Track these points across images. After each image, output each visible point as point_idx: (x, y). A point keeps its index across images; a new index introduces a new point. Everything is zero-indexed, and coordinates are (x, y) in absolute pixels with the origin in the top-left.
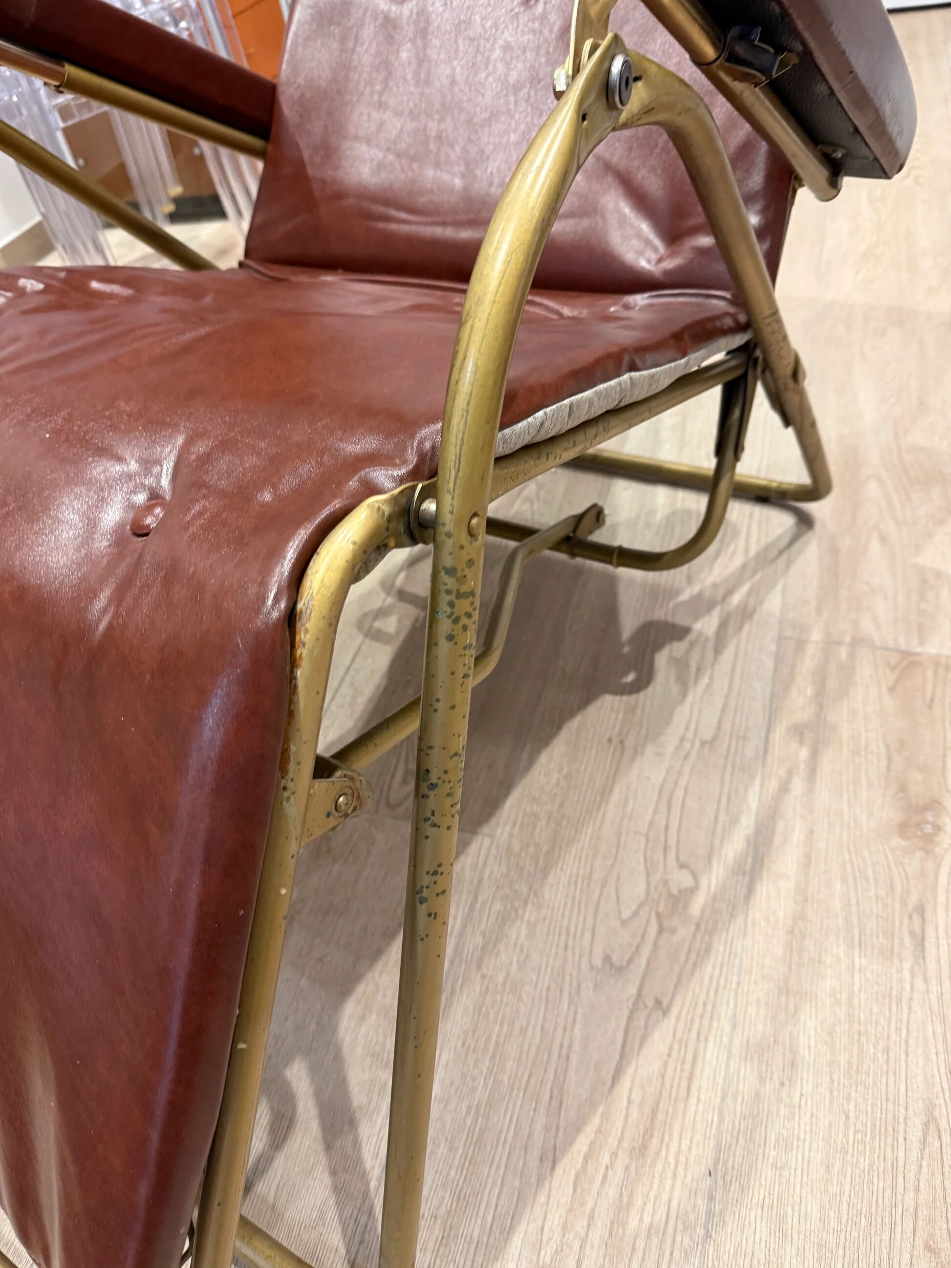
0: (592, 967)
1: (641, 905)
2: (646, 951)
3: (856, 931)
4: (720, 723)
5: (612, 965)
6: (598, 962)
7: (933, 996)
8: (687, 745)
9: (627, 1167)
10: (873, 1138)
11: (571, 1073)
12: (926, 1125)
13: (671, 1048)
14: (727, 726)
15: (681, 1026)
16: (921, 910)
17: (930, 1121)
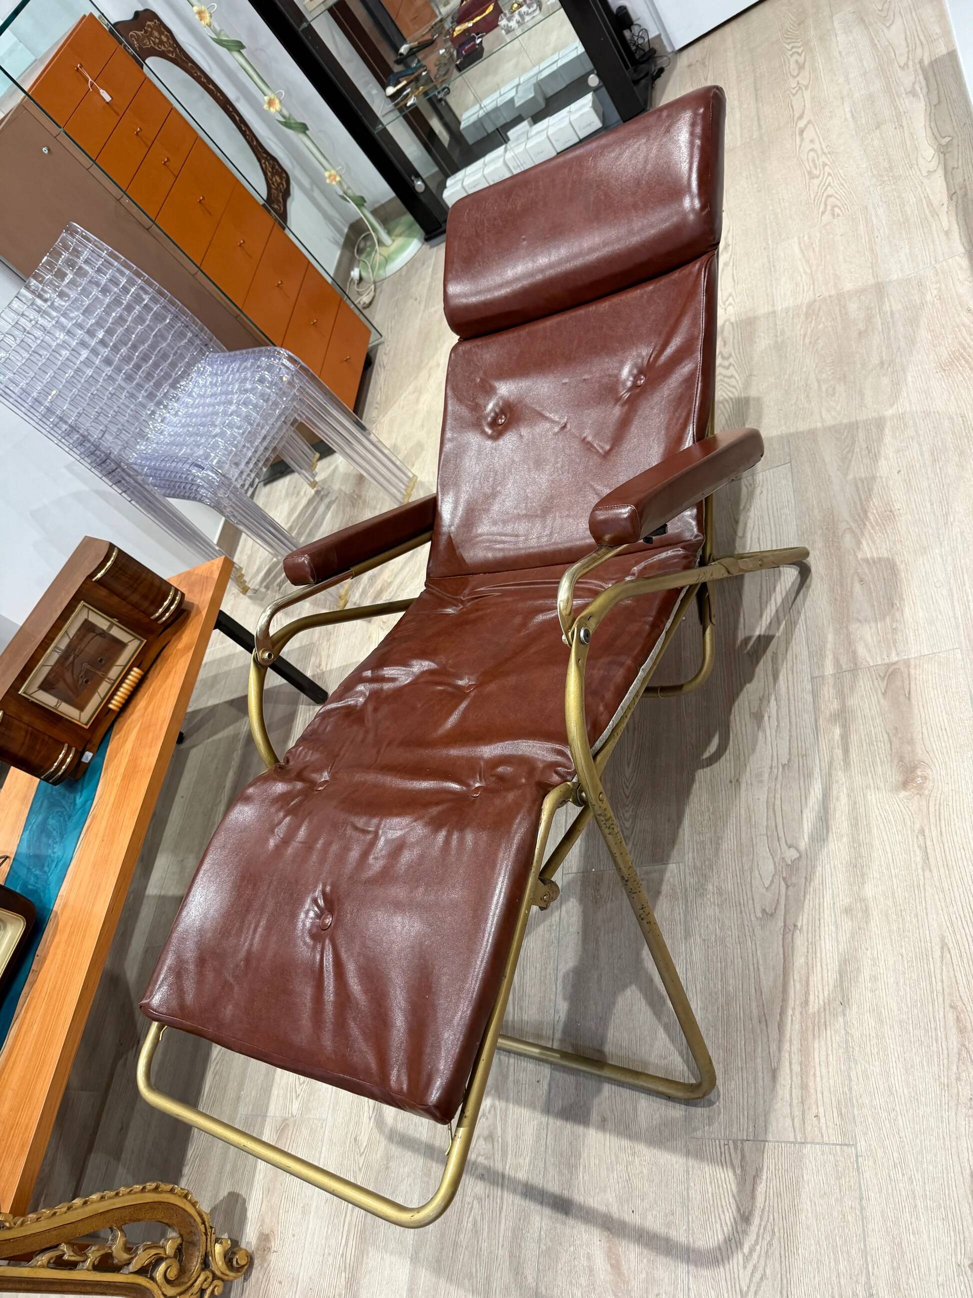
0: (757, 918)
1: (774, 875)
2: (782, 902)
3: (890, 855)
4: (790, 750)
5: (767, 914)
6: (759, 915)
7: (936, 878)
8: (775, 770)
9: (801, 1013)
10: (917, 963)
11: (762, 975)
12: (942, 948)
13: (808, 948)
14: (794, 751)
15: (810, 935)
16: (922, 831)
17: (944, 946)
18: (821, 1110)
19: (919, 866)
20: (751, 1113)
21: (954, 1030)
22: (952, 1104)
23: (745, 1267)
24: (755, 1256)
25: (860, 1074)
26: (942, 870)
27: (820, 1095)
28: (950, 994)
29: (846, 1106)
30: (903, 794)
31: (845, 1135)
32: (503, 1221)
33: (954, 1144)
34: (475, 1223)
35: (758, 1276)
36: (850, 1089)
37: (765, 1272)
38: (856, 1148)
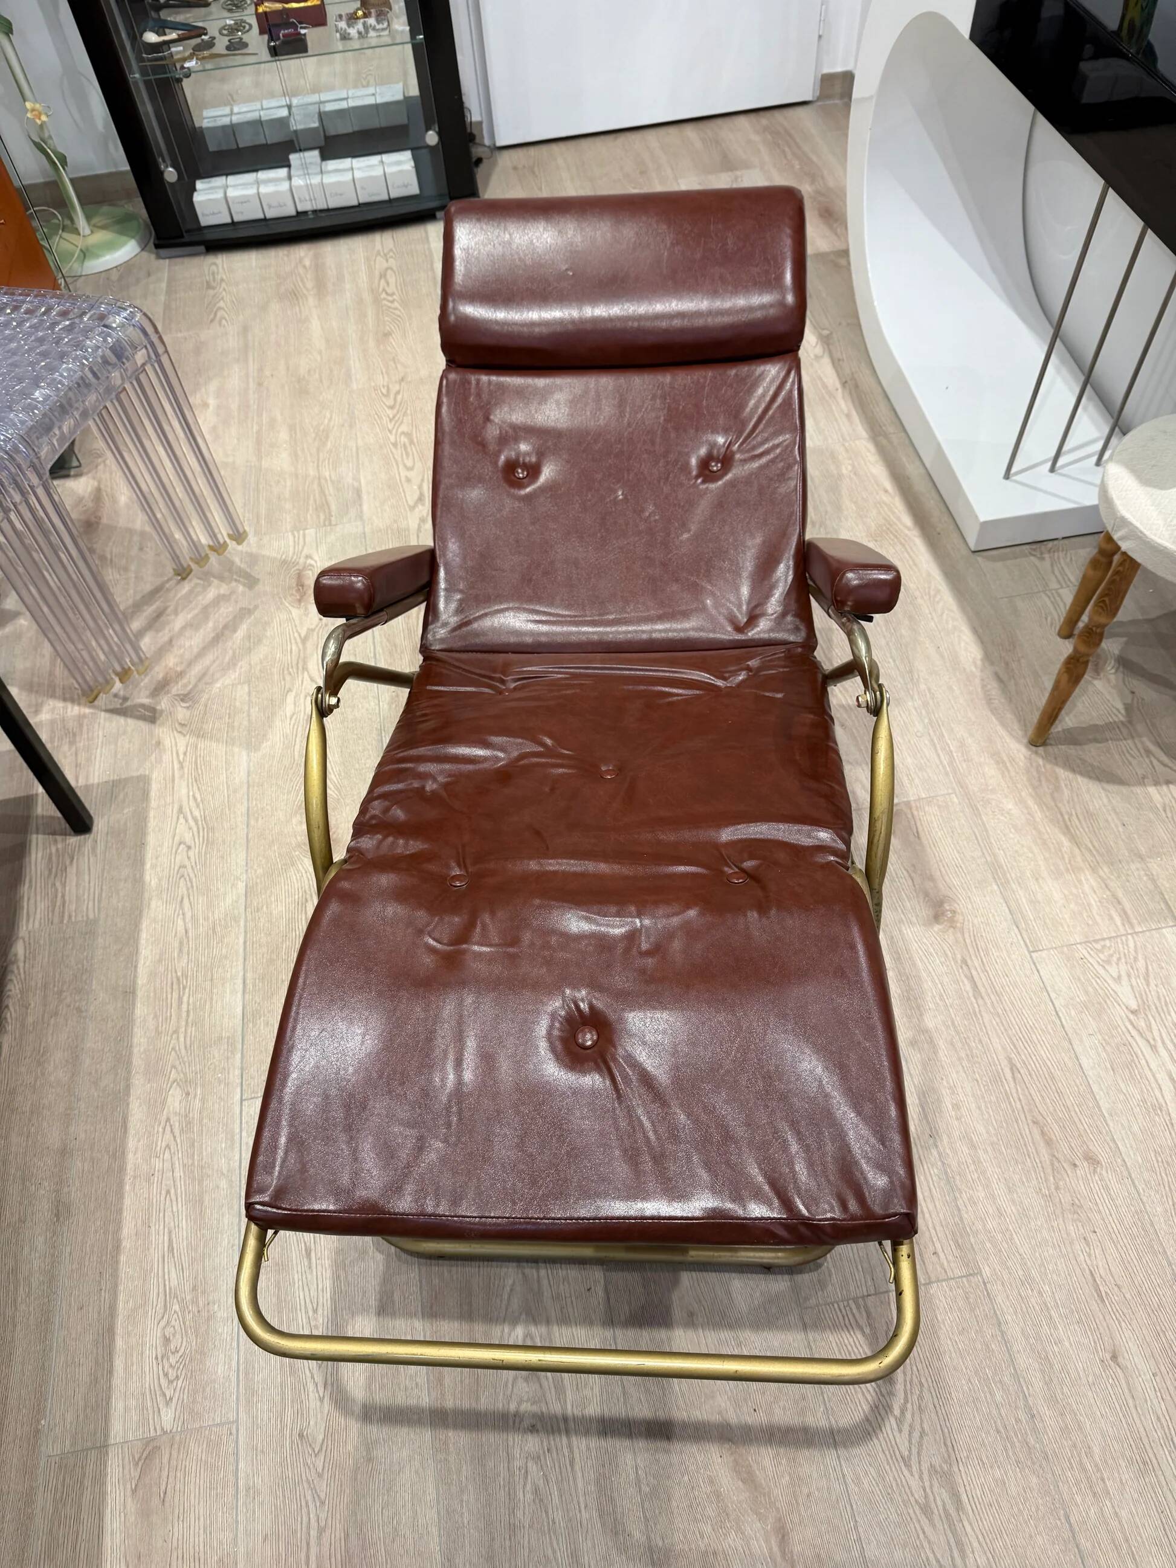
7: (989, 1004)
10: (992, 1086)
12: (1012, 1069)
16: (964, 961)
17: (1013, 1067)
18: (938, 1245)
19: (971, 994)
20: (866, 1265)
21: (1042, 1144)
22: (1058, 1212)
23: (900, 1431)
24: (908, 1415)
25: (967, 1202)
26: (992, 997)
27: (932, 1231)
28: (1030, 1111)
29: (961, 1235)
30: (937, 928)
31: (968, 1265)
32: (580, 1474)
33: (1069, 1249)
34: (536, 1491)
35: (916, 1435)
36: (961, 1219)
37: (922, 1428)
38: (982, 1276)
